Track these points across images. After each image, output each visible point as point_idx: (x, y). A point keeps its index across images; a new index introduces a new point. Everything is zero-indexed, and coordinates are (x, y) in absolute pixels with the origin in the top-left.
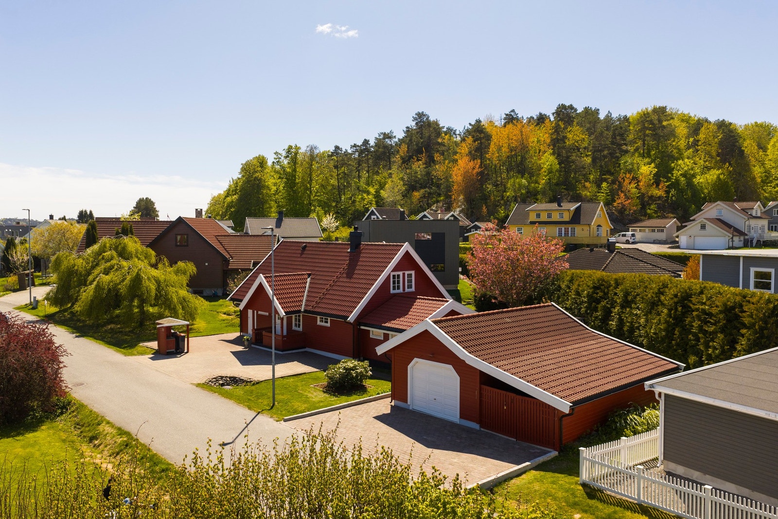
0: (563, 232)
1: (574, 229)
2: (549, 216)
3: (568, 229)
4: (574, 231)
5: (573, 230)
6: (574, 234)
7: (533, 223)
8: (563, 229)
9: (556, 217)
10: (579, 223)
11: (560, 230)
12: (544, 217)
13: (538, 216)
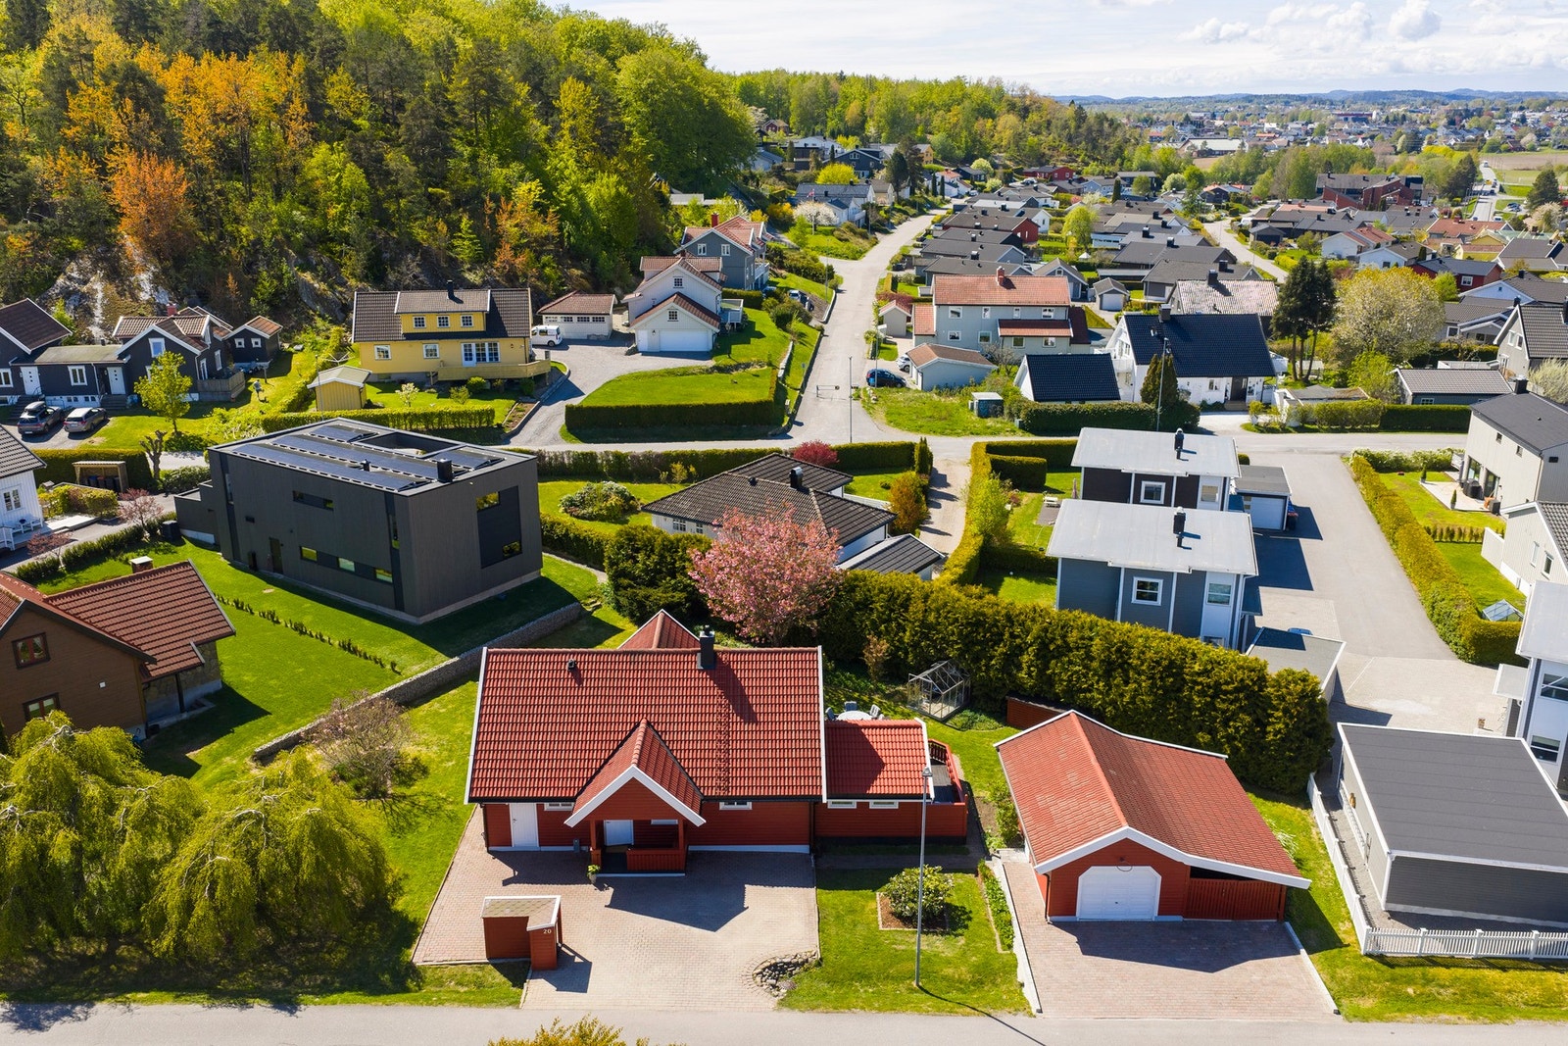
0: (474, 352)
1: (495, 344)
2: (443, 321)
3: (483, 345)
4: (496, 349)
5: (493, 346)
6: (496, 354)
7: (409, 337)
8: (473, 345)
9: (455, 324)
10: (504, 335)
11: (468, 348)
12: (432, 325)
13: (420, 322)
